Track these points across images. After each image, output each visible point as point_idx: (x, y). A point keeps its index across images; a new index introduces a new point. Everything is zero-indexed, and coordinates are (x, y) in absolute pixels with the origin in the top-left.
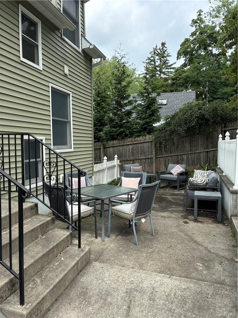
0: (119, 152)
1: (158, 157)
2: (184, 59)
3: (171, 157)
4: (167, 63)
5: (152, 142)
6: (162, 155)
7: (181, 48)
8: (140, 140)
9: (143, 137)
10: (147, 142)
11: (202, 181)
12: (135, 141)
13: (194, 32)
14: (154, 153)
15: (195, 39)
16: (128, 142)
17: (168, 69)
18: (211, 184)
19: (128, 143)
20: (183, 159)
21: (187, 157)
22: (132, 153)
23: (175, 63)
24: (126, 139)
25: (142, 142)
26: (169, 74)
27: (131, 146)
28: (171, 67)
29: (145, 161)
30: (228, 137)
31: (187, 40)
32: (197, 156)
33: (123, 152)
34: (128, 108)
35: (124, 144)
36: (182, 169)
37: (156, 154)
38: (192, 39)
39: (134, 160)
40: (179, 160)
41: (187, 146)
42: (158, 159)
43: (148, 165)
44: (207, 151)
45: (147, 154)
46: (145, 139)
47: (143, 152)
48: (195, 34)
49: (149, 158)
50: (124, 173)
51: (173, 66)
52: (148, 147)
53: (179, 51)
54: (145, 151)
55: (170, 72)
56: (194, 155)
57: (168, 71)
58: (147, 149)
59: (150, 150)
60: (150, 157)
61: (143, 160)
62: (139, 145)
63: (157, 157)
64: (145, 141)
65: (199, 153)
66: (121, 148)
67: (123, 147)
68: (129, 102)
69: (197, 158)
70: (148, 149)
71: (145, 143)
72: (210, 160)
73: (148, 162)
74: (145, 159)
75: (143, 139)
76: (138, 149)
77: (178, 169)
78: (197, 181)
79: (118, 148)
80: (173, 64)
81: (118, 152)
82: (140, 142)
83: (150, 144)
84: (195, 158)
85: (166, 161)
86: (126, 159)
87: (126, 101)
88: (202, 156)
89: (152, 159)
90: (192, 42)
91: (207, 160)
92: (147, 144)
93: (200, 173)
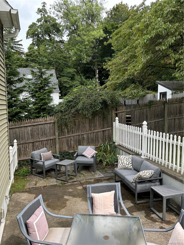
0: (15, 135)
1: (61, 137)
2: (32, 39)
3: (73, 137)
4: (15, 40)
5: (54, 123)
6: (64, 135)
7: (29, 29)
8: (40, 122)
9: (44, 118)
10: (48, 123)
11: (149, 174)
12: (34, 122)
13: (39, 19)
14: (57, 134)
15: (41, 25)
16: (26, 123)
17: (16, 44)
18: (155, 176)
19: (27, 125)
20: (84, 138)
21: (87, 136)
22: (31, 135)
23: (21, 40)
24: (23, 120)
25: (42, 123)
26: (17, 49)
27: (29, 128)
28: (18, 43)
29: (46, 142)
31: (34, 24)
32: (95, 135)
33: (21, 135)
35: (21, 126)
36: (95, 151)
38: (39, 24)
39: (34, 142)
40: (80, 139)
41: (87, 125)
42: (61, 139)
43: (50, 146)
44: (104, 131)
45: (49, 135)
46: (46, 121)
47: (44, 134)
48: (41, 21)
49: (51, 140)
50: (92, 187)
51: (20, 43)
52: (50, 128)
53: (28, 31)
54: (46, 133)
55: (18, 47)
56: (93, 134)
57: (16, 47)
58: (48, 131)
59: (52, 131)
60: (52, 138)
61: (44, 142)
62: (40, 126)
63: (59, 137)
64: (46, 123)
65: (97, 132)
66: (17, 130)
67: (20, 129)
69: (95, 137)
70: (50, 130)
71: (46, 125)
72: (106, 137)
73: (50, 143)
74: (47, 140)
75: (44, 120)
76: (38, 130)
78: (146, 175)
79: (14, 130)
80: (20, 41)
81: (13, 135)
82: (40, 123)
83: (51, 125)
84: (94, 137)
85: (68, 140)
86: (24, 141)
88: (100, 135)
89: (54, 140)
90: (39, 26)
91: (104, 137)
92: (48, 125)
93: (125, 158)
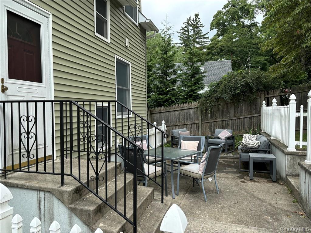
0: (165, 118)
1: (204, 122)
2: (217, 29)
3: (217, 123)
4: (201, 33)
5: (197, 108)
6: (207, 120)
7: (214, 20)
8: (186, 107)
9: (189, 103)
10: (193, 108)
11: (254, 144)
12: (181, 108)
13: (226, 5)
14: (200, 118)
15: (228, 11)
16: (175, 108)
17: (202, 38)
18: (263, 147)
19: (175, 110)
20: (228, 124)
21: (231, 123)
22: (178, 119)
23: (208, 33)
24: (172, 105)
25: (188, 108)
26: (202, 44)
27: (177, 112)
28: (204, 37)
29: (191, 126)
30: (275, 103)
31: (220, 12)
32: (241, 121)
33: (170, 118)
34: (173, 76)
35: (170, 110)
36: (229, 134)
37: (202, 120)
38: (224, 11)
39: (180, 125)
40: (224, 125)
41: (232, 111)
42: (204, 124)
43: (194, 130)
44: (251, 117)
45: (193, 119)
46: (191, 106)
47: (189, 118)
48: (228, 7)
49: (195, 124)
50: (183, 137)
51: (206, 36)
52: (194, 113)
53: (212, 22)
54: (191, 117)
55: (203, 41)
56: (238, 121)
57: (201, 41)
58: (193, 115)
59: (196, 115)
60: (196, 122)
61: (189, 125)
62: (185, 111)
63: (202, 122)
65: (243, 118)
66: (167, 114)
67: (169, 113)
68: (174, 71)
69: (241, 124)
70: (194, 115)
71: (191, 109)
72: (254, 125)
73: (194, 127)
74: (191, 124)
75: (189, 105)
76: (184, 115)
77: (225, 134)
78: (250, 144)
79: (165, 114)
80: (206, 34)
81: (164, 118)
82: (186, 108)
83: (196, 110)
84: (239, 123)
85: (211, 126)
86: (173, 124)
87: (171, 70)
88: (246, 121)
89: (197, 124)
90: (224, 13)
91: (251, 125)
92: (193, 110)
93: (249, 137)
